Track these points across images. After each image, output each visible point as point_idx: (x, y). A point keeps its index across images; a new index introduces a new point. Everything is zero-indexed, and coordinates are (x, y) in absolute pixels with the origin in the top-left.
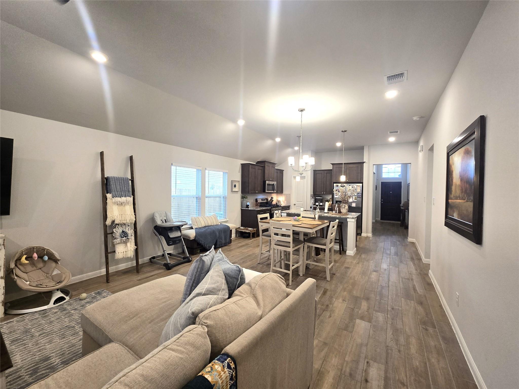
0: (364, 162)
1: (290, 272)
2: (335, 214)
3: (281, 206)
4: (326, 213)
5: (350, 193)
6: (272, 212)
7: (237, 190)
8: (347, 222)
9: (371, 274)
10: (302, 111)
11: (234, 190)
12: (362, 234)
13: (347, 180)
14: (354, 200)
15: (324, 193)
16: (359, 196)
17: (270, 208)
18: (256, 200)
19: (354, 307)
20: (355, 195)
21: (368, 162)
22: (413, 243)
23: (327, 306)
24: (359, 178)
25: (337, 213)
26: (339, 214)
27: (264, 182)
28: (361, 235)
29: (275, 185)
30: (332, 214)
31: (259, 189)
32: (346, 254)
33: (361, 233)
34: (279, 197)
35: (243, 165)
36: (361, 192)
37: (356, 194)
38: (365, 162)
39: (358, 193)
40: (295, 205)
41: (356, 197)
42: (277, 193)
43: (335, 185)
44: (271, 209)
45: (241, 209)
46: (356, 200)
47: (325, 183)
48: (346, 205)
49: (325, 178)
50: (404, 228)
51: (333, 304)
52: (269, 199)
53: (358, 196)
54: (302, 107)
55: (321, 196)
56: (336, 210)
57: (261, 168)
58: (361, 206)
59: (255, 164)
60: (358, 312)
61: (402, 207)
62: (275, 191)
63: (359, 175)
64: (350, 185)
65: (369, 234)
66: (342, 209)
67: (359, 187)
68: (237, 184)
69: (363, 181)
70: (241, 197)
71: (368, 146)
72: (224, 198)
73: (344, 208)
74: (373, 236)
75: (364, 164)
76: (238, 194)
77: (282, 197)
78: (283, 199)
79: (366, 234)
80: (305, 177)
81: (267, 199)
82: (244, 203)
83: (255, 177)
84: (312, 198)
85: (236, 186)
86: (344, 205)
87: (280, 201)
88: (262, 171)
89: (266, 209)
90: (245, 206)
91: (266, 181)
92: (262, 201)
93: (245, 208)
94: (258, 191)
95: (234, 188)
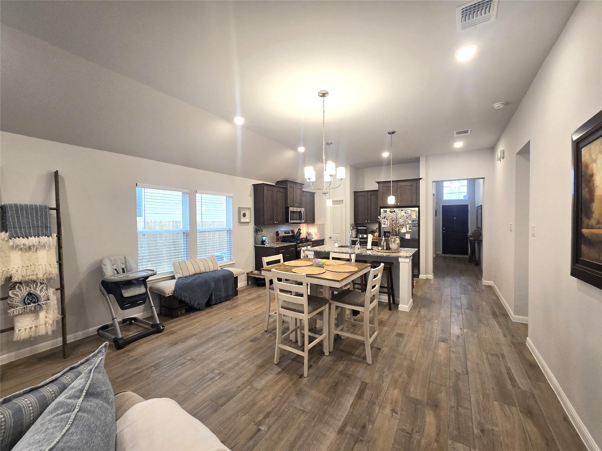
0: (420, 179)
1: (305, 355)
2: (381, 251)
3: (311, 241)
4: (370, 249)
5: (402, 220)
6: (298, 249)
7: (247, 221)
8: (399, 263)
9: (436, 346)
10: (323, 95)
12: (420, 275)
13: (398, 204)
14: (408, 230)
15: (368, 221)
16: (415, 224)
17: (296, 243)
18: (277, 234)
19: (412, 430)
20: (409, 224)
21: (425, 179)
22: (490, 287)
23: (364, 427)
24: (414, 200)
25: (385, 250)
26: (388, 251)
27: (287, 209)
28: (418, 277)
29: (302, 212)
30: (378, 251)
31: (279, 218)
32: (399, 310)
33: (418, 274)
34: (310, 228)
35: (255, 186)
36: (417, 219)
37: (410, 222)
38: (422, 178)
39: (413, 221)
40: (331, 238)
41: (410, 226)
42: (306, 222)
43: (382, 210)
44: (296, 245)
45: (255, 247)
46: (411, 230)
47: (369, 208)
48: (396, 238)
49: (369, 202)
50: (473, 264)
51: (373, 422)
52: (296, 232)
53: (414, 225)
54: (324, 89)
55: (365, 225)
56: (383, 246)
57: (282, 190)
58: (417, 238)
59: (274, 184)
60: (419, 442)
61: (470, 236)
62: (303, 221)
63: (414, 196)
64: (402, 210)
65: (429, 275)
66: (392, 244)
67: (415, 212)
68: (247, 213)
69: (419, 204)
70: (255, 230)
71: (426, 156)
72: (229, 232)
73: (394, 242)
74: (434, 278)
75: (421, 181)
76: (248, 226)
77: (313, 228)
78: (315, 231)
79: (425, 276)
80: (343, 201)
81: (293, 232)
82: (258, 238)
83: (273, 202)
84: (353, 229)
85: (246, 215)
86: (393, 238)
87: (312, 233)
88: (283, 194)
89: (289, 245)
90: (260, 242)
91: (290, 207)
92: (285, 234)
93: (259, 245)
94: (278, 221)
95: (242, 218)
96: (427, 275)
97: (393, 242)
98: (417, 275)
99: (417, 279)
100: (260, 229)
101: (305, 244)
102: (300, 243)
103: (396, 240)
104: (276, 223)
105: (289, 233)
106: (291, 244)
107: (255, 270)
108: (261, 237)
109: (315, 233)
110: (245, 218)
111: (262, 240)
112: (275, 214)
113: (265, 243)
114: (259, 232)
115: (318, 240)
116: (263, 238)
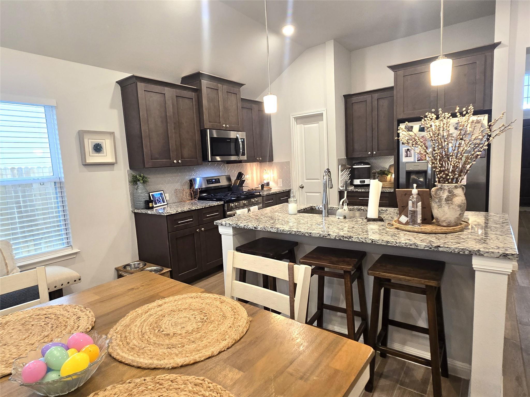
0: (495, 45)
2: (409, 227)
3: (260, 196)
4: (374, 220)
6: (228, 213)
7: (109, 159)
8: (472, 273)
11: (90, 160)
15: (372, 153)
17: (222, 203)
18: (192, 183)
21: (507, 44)
25: (419, 224)
26: (428, 228)
27: (203, 133)
30: (397, 228)
31: (186, 152)
39: (475, 145)
40: (303, 187)
43: (402, 126)
44: (223, 205)
45: (135, 214)
47: (375, 126)
48: (456, 187)
52: (233, 179)
55: (367, 161)
56: (414, 213)
57: (192, 95)
58: (484, 180)
62: (244, 158)
66: (440, 206)
67: (480, 124)
68: (107, 144)
70: (131, 179)
72: (58, 185)
73: (449, 200)
75: (496, 50)
76: (113, 170)
77: (271, 170)
80: (322, 114)
81: (229, 179)
82: (138, 195)
83: (165, 119)
84: (344, 168)
85: (102, 149)
86: (446, 188)
87: (268, 179)
88: (194, 103)
89: (204, 208)
90: (142, 204)
91: (208, 129)
92: (208, 184)
93: (142, 209)
94: (182, 159)
95: (92, 154)
97: (443, 202)
100: (141, 176)
101: (246, 202)
102: (233, 201)
103: (455, 194)
104: (178, 162)
105: (218, 181)
106: (210, 205)
107: (138, 260)
108: (144, 194)
109: (274, 178)
110: (100, 155)
111: (148, 199)
112: (172, 143)
113: (155, 206)
114: (138, 182)
115: (277, 192)
116: (151, 194)
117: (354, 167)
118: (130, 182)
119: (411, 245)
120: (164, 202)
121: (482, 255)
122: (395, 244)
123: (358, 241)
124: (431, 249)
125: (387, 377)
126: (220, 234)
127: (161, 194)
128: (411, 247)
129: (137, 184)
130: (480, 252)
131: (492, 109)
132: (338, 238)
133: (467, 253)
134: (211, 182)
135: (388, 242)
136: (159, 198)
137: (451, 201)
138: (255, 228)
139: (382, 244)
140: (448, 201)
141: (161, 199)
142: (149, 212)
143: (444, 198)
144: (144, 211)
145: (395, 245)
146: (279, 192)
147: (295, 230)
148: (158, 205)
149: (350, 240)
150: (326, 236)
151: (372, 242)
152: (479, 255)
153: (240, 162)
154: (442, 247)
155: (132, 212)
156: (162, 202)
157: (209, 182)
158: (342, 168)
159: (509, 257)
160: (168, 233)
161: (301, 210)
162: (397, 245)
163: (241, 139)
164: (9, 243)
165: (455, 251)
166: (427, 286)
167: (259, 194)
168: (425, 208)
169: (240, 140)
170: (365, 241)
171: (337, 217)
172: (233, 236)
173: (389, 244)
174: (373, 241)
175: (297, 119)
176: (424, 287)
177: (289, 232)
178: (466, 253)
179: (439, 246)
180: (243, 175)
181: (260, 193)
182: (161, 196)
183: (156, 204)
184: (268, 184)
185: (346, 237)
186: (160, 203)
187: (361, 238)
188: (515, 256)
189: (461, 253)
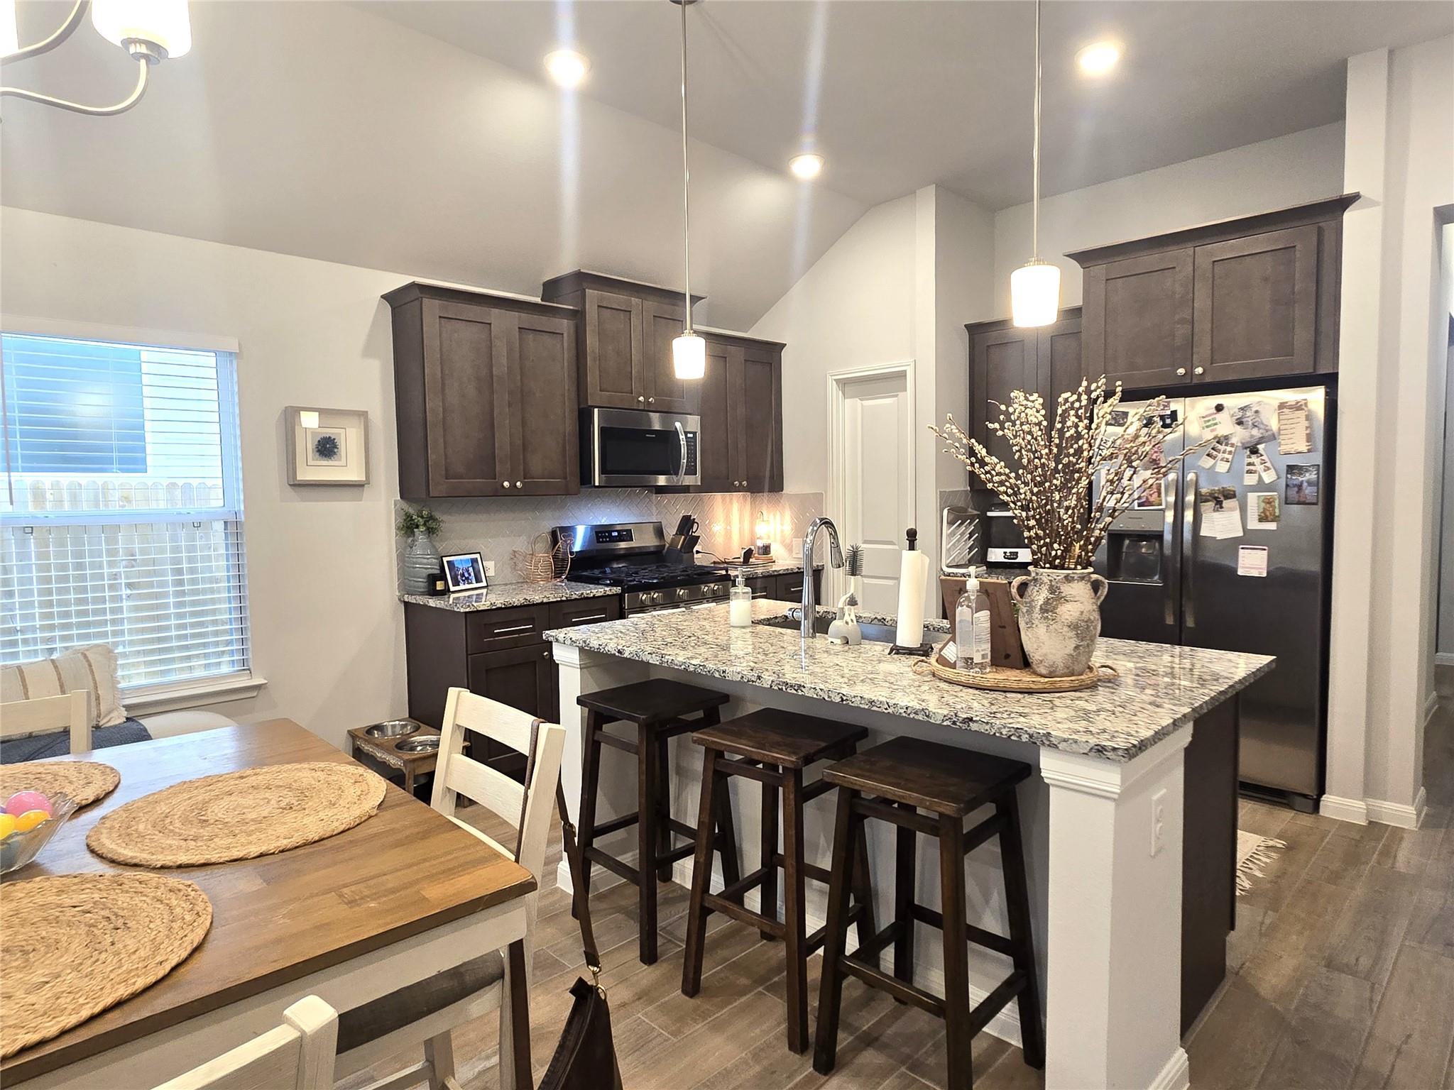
0: (1345, 202)
4: (910, 652)
5: (1222, 467)
7: (353, 474)
11: (305, 474)
12: (1324, 797)
13: (1199, 370)
14: (1254, 524)
16: (1300, 486)
17: (617, 590)
20: (1261, 486)
21: (1381, 200)
24: (1302, 336)
27: (582, 418)
28: (1315, 810)
29: (682, 437)
30: (933, 674)
31: (538, 462)
33: (1309, 789)
35: (393, 302)
36: (1318, 458)
37: (1268, 477)
38: (1354, 198)
39: (1291, 469)
41: (1269, 502)
44: (620, 597)
45: (407, 604)
46: (1272, 526)
52: (670, 532)
53: (1293, 493)
62: (690, 480)
63: (1302, 314)
64: (1219, 408)
65: (1387, 804)
66: (1030, 623)
67: (1302, 414)
68: (350, 439)
69: (1338, 369)
70: (401, 520)
71: (1391, 52)
72: (231, 529)
73: (1048, 608)
74: (1428, 823)
75: (1349, 217)
76: (361, 500)
77: (778, 513)
78: (782, 531)
79: (1361, 804)
80: (902, 375)
81: (659, 532)
82: (414, 560)
83: (487, 382)
84: (958, 515)
85: (336, 450)
86: (1046, 579)
87: (769, 537)
88: (566, 345)
89: (567, 600)
90: (422, 583)
91: (597, 407)
92: (598, 542)
93: (423, 594)
94: (525, 478)
95: (313, 460)
96: (1371, 801)
97: (1037, 614)
98: (1305, 796)
99: (1305, 820)
100: (422, 517)
101: (682, 591)
102: (647, 588)
103: (1063, 595)
104: (513, 486)
105: (626, 535)
106: (582, 594)
107: (408, 716)
108: (428, 559)
109: (783, 536)
110: (330, 463)
111: (438, 572)
112: (503, 441)
113: (452, 589)
114: (415, 530)
115: (781, 572)
116: (445, 560)
117: (990, 514)
118: (398, 528)
119: (916, 713)
120: (478, 580)
121: (1056, 747)
122: (886, 709)
123: (815, 696)
124: (956, 724)
125: (883, 1047)
126: (557, 662)
127: (474, 561)
128: (916, 717)
129: (413, 533)
130: (1052, 739)
131: (1337, 373)
132: (776, 688)
133: (1025, 738)
134: (606, 537)
135: (872, 702)
136: (468, 571)
137: (1051, 611)
138: (619, 652)
139: (862, 706)
140: (1047, 611)
141: (472, 574)
142: (432, 602)
143: (1039, 604)
144: (421, 600)
145: (886, 711)
146: (784, 570)
147: (695, 663)
148: (462, 587)
149: (800, 693)
150: (753, 681)
151: (842, 700)
152: (1049, 745)
153: (686, 489)
154: (976, 721)
155: (400, 600)
156: (474, 581)
157: (602, 537)
158: (952, 517)
159: (1109, 754)
160: (467, 655)
161: (776, 618)
162: (890, 710)
163: (686, 433)
164: (111, 651)
165: (1001, 733)
166: (941, 815)
167: (724, 572)
168: (1004, 627)
169: (684, 437)
170: (829, 697)
171: (830, 640)
172: (581, 668)
173: (874, 708)
174: (845, 698)
175: (844, 384)
176: (935, 816)
177: (683, 667)
178: (1024, 740)
179: (971, 719)
180: (695, 524)
181: (727, 571)
182: (472, 566)
183: (456, 583)
184: (766, 550)
185: (791, 686)
186: (468, 583)
187: (821, 690)
188: (1120, 753)
189: (1013, 738)
